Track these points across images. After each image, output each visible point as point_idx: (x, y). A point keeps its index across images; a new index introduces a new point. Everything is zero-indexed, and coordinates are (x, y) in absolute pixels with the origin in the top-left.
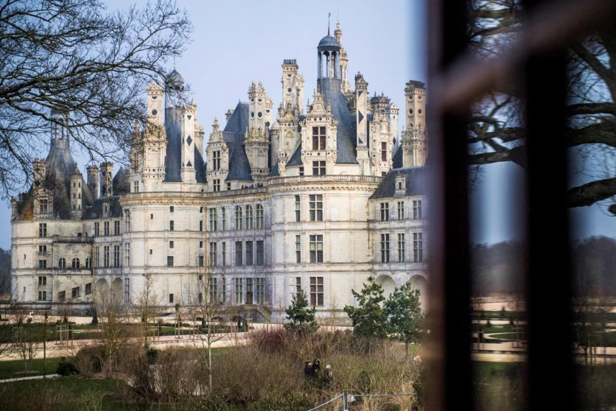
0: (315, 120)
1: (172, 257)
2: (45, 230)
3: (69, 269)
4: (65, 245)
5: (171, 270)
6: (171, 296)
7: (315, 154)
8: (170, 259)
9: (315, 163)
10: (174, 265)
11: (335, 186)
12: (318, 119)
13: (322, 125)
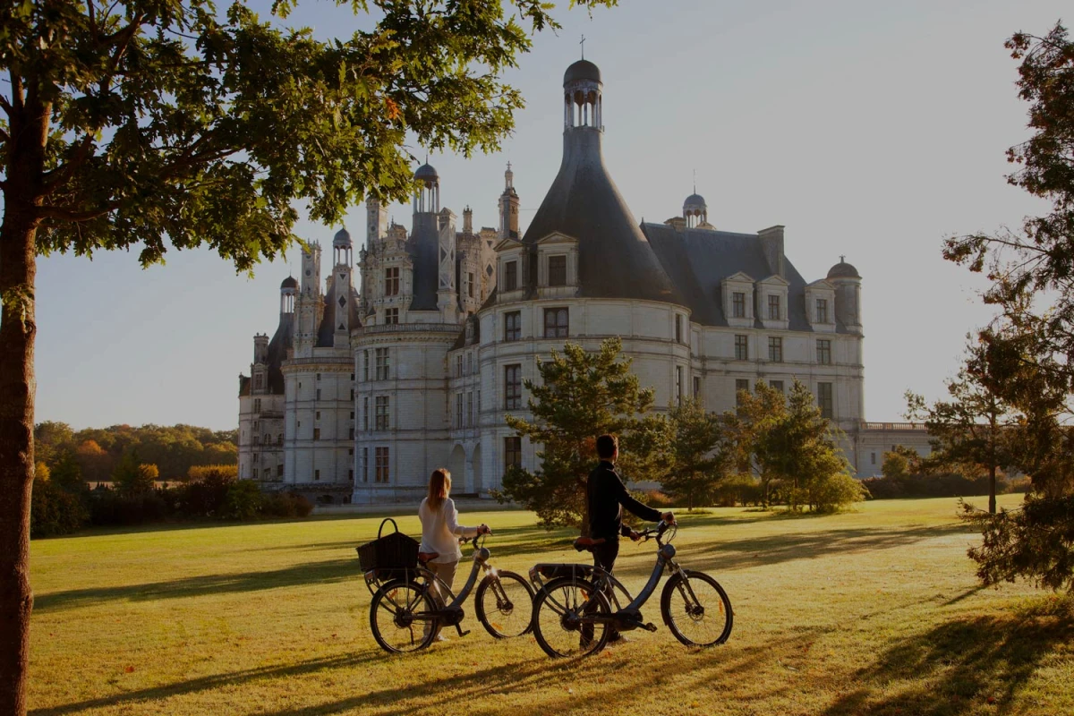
0: (388, 259)
1: (319, 429)
2: (260, 406)
3: (275, 445)
4: (271, 420)
5: (317, 444)
6: (317, 472)
7: (387, 300)
8: (316, 431)
9: (388, 312)
10: (321, 437)
11: (402, 337)
12: (391, 259)
13: (395, 265)
